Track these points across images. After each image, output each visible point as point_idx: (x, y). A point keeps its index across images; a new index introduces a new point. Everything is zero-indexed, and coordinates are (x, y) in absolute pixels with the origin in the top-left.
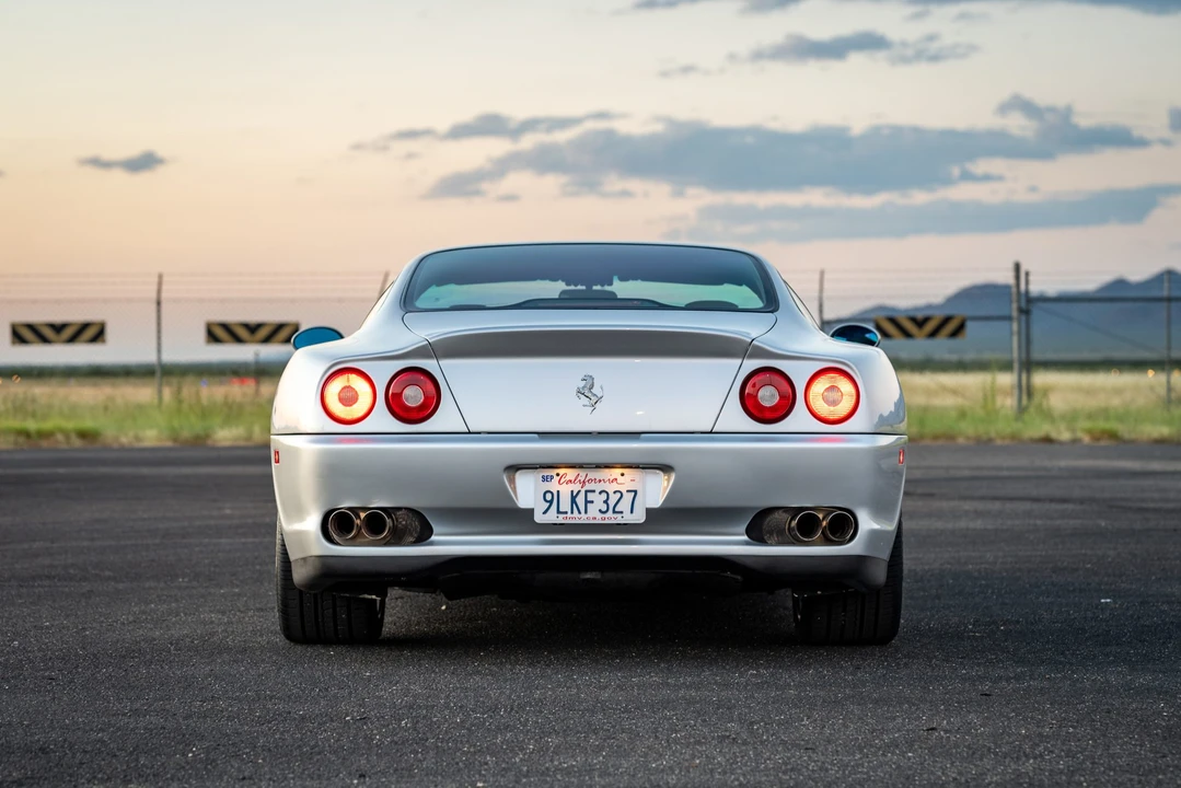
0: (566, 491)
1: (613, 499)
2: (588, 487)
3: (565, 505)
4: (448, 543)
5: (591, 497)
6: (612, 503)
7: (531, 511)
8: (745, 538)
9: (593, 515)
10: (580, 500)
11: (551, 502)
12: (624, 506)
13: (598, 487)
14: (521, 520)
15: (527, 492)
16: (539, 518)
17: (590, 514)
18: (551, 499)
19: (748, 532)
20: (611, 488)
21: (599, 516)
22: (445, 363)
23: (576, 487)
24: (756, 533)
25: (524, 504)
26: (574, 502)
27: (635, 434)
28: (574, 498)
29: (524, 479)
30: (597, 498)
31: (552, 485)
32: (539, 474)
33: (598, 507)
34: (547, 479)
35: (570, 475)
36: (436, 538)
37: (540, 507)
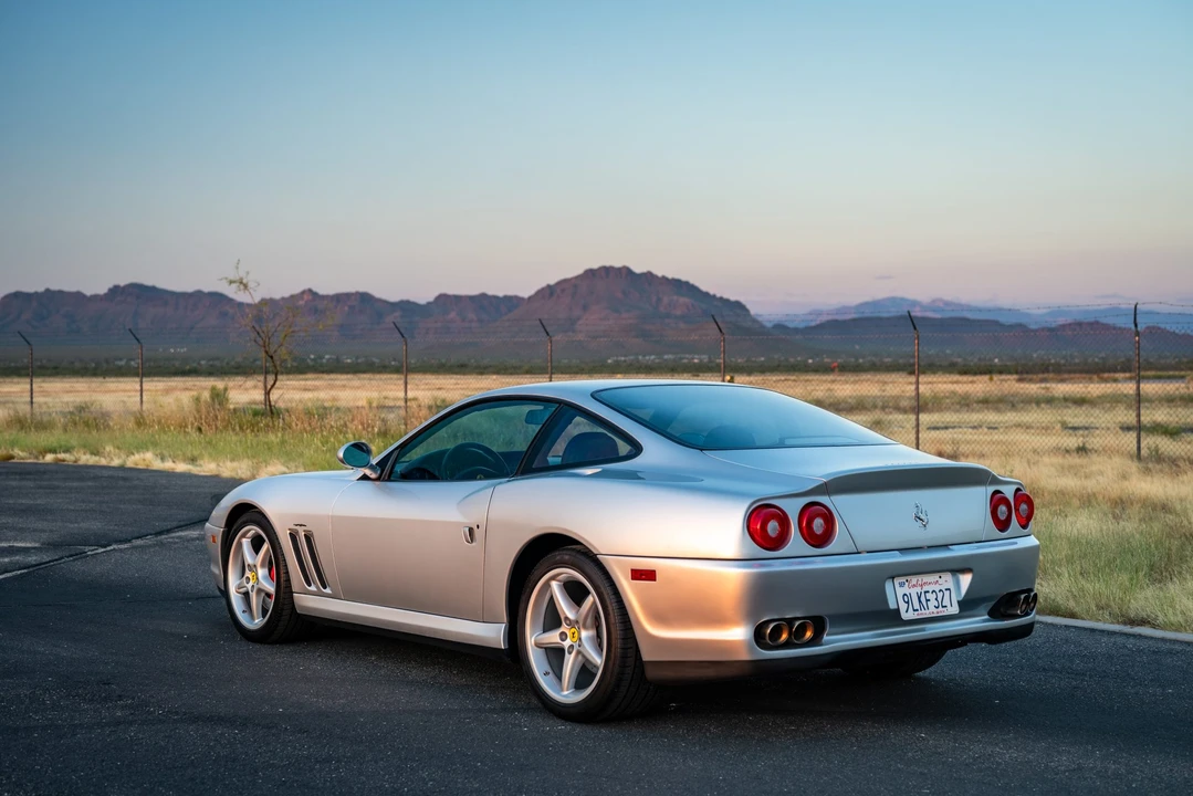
0: (914, 592)
1: (940, 595)
2: (926, 588)
3: (917, 606)
5: (929, 596)
6: (940, 599)
7: (897, 611)
8: (987, 617)
9: (931, 611)
10: (923, 599)
11: (908, 603)
12: (946, 601)
13: (930, 588)
14: (894, 617)
15: (899, 594)
16: (905, 616)
17: (931, 610)
18: (907, 599)
19: (989, 614)
20: (937, 588)
21: (935, 610)
22: (834, 498)
23: (918, 589)
24: (993, 614)
25: (892, 606)
26: (920, 601)
27: (945, 546)
28: (919, 598)
29: (888, 586)
30: (931, 596)
31: (906, 590)
32: (897, 581)
33: (933, 603)
34: (902, 585)
35: (914, 580)
36: (825, 638)
37: (903, 607)
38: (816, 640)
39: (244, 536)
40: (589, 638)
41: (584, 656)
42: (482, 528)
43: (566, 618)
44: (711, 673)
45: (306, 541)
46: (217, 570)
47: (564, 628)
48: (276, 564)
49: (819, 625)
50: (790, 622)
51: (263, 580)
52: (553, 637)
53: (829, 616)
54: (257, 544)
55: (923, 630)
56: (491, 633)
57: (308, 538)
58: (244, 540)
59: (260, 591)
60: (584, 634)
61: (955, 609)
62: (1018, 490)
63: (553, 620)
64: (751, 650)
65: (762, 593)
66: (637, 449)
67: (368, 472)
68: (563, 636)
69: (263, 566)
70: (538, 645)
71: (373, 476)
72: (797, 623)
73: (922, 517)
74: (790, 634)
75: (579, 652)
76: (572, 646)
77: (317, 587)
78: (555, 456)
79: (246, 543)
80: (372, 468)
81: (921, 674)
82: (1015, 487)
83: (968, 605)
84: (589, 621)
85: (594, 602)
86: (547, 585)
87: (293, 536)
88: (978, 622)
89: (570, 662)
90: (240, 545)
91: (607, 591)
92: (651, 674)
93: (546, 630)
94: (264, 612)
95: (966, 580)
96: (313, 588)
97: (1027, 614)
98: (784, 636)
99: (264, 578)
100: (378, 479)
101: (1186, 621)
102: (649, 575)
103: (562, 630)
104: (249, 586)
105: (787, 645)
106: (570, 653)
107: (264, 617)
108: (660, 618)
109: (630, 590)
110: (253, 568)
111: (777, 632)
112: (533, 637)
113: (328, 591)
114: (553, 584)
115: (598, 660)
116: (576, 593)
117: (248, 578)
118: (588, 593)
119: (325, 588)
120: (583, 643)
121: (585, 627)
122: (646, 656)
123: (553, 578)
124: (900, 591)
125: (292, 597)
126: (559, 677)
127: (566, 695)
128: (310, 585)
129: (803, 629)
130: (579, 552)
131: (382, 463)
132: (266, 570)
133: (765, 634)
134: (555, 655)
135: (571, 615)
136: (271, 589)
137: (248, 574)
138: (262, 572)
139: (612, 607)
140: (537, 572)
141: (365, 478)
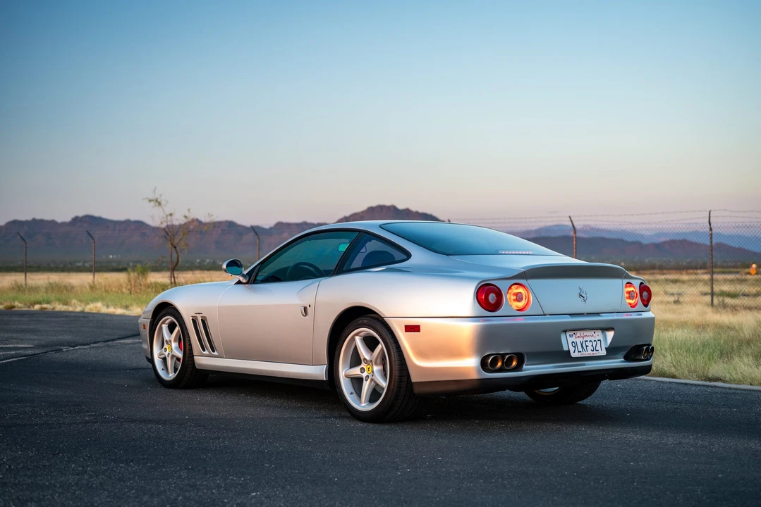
0: (578, 341)
1: (594, 343)
2: (586, 339)
3: (580, 349)
4: (530, 369)
6: (594, 346)
7: (569, 351)
8: (623, 360)
9: (589, 353)
10: (584, 345)
11: (575, 347)
12: (598, 348)
13: (588, 339)
14: (566, 356)
15: (569, 342)
16: (573, 355)
18: (575, 345)
19: (624, 358)
20: (593, 339)
21: (592, 352)
22: (530, 281)
23: (581, 339)
24: (627, 358)
25: (565, 348)
26: (582, 347)
27: (598, 314)
28: (582, 344)
29: (563, 337)
30: (589, 344)
31: (573, 339)
32: (568, 334)
33: (590, 348)
34: (571, 336)
35: (578, 333)
36: (524, 367)
37: (572, 349)
38: (519, 368)
39: (163, 323)
40: (379, 371)
41: (375, 382)
42: (312, 306)
43: (365, 359)
44: (454, 388)
45: (202, 324)
46: (146, 346)
47: (363, 365)
48: (184, 340)
49: (521, 358)
50: (503, 355)
51: (175, 350)
52: (356, 371)
53: (526, 353)
54: (171, 328)
55: (584, 365)
56: (318, 372)
57: (204, 322)
58: (164, 325)
59: (173, 356)
60: (376, 368)
61: (603, 352)
62: (641, 283)
63: (356, 360)
64: (479, 372)
65: (486, 338)
66: (408, 255)
67: (241, 279)
68: (363, 370)
69: (175, 341)
70: (347, 376)
71: (244, 281)
72: (507, 357)
73: (584, 295)
74: (503, 363)
75: (372, 380)
76: (368, 376)
77: (209, 352)
78: (358, 262)
79: (165, 327)
80: (243, 276)
81: (581, 402)
82: (640, 281)
83: (612, 351)
84: (379, 361)
85: (382, 348)
86: (353, 339)
87: (194, 321)
88: (617, 362)
89: (366, 386)
90: (161, 328)
91: (390, 341)
92: (417, 390)
93: (352, 366)
94: (175, 370)
95: (610, 335)
96: (206, 352)
97: (648, 359)
98: (499, 364)
99: (176, 348)
100: (247, 283)
101: (744, 378)
102: (416, 329)
103: (362, 366)
104: (166, 353)
105: (500, 370)
106: (366, 380)
107: (175, 373)
108: (422, 354)
109: (404, 339)
110: (169, 342)
111: (495, 361)
112: (343, 371)
113: (216, 353)
114: (356, 338)
115: (384, 384)
116: (371, 343)
117: (166, 349)
118: (379, 343)
119: (214, 352)
120: (375, 374)
121: (376, 364)
122: (414, 379)
123: (357, 334)
124: (570, 340)
125: (193, 360)
126: (359, 395)
127: (363, 406)
128: (204, 351)
129: (510, 360)
130: (373, 318)
131: (250, 274)
132: (177, 344)
133: (487, 363)
134: (357, 382)
135: (368, 358)
136: (180, 355)
137: (166, 346)
138: (174, 345)
139: (393, 350)
140: (347, 331)
141: (239, 282)
